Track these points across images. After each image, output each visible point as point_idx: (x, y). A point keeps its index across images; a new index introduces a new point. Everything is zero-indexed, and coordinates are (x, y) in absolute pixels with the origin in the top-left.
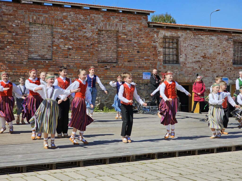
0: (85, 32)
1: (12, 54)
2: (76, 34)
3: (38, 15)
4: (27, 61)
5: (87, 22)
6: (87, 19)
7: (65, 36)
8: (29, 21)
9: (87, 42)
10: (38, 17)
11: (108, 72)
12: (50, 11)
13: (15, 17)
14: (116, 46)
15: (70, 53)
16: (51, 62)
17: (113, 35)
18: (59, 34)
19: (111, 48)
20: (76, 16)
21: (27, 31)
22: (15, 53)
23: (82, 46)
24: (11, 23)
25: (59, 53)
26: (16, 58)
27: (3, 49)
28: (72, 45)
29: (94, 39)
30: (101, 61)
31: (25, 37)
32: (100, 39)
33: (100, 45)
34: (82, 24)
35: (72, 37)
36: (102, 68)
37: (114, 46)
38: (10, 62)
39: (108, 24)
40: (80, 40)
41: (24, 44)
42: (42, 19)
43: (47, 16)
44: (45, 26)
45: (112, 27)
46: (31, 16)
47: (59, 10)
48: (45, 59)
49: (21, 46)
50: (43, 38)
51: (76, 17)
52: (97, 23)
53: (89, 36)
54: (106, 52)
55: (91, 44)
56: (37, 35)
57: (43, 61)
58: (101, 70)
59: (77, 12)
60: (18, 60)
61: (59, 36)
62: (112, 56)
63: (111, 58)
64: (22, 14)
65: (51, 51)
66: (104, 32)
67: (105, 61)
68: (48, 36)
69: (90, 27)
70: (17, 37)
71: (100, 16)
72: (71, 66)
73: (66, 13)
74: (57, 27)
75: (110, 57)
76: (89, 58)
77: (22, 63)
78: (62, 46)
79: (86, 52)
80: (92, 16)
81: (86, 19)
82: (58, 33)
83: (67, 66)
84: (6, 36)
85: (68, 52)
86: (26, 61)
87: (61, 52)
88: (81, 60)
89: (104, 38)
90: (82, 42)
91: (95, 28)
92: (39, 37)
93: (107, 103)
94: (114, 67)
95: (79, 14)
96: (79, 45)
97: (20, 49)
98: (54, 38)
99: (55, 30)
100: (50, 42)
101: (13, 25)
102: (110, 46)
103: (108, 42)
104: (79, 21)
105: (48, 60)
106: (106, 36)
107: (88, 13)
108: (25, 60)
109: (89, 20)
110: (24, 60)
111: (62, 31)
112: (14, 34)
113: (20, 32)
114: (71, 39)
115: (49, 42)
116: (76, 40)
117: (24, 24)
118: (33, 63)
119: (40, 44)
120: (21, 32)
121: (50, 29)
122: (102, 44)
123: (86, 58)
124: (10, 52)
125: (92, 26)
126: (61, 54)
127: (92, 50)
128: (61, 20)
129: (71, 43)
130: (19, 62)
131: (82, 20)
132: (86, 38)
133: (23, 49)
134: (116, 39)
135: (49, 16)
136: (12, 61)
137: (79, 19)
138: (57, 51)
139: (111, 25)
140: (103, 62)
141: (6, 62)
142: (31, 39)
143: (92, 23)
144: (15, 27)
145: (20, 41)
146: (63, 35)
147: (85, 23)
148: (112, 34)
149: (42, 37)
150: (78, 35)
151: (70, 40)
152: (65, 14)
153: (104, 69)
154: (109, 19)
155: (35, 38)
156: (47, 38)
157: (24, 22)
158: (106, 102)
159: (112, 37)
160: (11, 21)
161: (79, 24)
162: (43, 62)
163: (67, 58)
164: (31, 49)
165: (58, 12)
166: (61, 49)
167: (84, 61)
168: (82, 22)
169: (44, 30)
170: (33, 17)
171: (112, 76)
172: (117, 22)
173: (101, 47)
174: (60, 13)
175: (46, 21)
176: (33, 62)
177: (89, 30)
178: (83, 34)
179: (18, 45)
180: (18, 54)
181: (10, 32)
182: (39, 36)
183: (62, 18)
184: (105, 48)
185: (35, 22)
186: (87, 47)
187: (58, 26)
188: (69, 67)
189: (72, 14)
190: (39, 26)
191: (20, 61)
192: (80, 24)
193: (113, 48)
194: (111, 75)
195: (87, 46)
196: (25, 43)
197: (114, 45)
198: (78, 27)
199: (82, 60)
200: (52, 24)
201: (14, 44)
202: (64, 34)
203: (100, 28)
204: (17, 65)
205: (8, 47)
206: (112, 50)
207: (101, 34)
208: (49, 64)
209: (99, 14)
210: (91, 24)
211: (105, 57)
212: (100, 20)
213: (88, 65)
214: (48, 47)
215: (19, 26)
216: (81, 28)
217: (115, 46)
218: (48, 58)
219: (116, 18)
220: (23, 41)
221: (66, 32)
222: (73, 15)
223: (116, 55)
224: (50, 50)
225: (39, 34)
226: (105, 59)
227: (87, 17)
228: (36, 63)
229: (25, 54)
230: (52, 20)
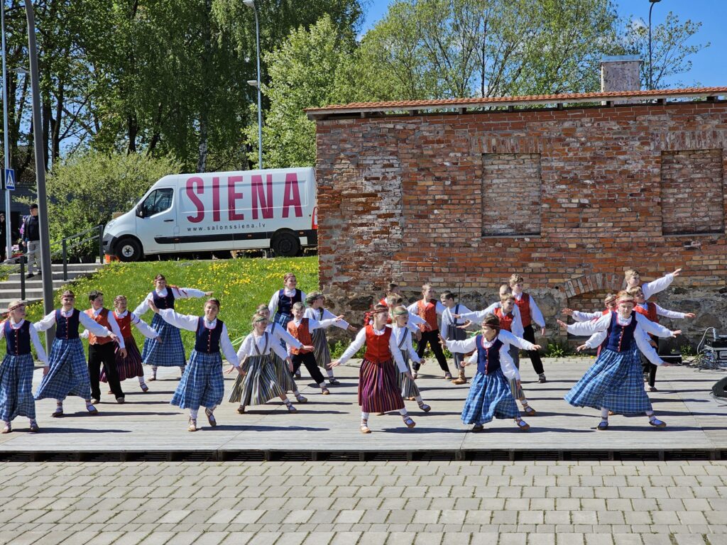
0: (625, 162)
1: (445, 227)
2: (598, 168)
3: (502, 136)
4: (479, 239)
5: (629, 136)
6: (630, 128)
7: (572, 175)
8: (481, 150)
9: (630, 185)
10: (502, 139)
11: (697, 258)
12: (529, 121)
13: (448, 146)
14: (719, 187)
15: (586, 216)
16: (537, 240)
17: (709, 160)
18: (555, 174)
19: (704, 196)
20: (599, 124)
21: (479, 173)
22: (452, 225)
23: (617, 196)
24: (440, 160)
25: (557, 216)
26: (454, 235)
27: (426, 217)
28: (591, 195)
29: (648, 177)
30: (676, 230)
31: (472, 187)
32: (671, 174)
33: (671, 191)
34: (615, 144)
35: (589, 178)
36: (676, 246)
37: (714, 190)
38: (441, 245)
39: (688, 134)
40: (610, 182)
41: (472, 202)
42: (511, 142)
43: (523, 135)
44: (523, 157)
45: (703, 142)
46: (484, 139)
47: (552, 117)
48: (526, 232)
49: (466, 207)
50: (518, 185)
51: (599, 128)
52: (657, 136)
53: (636, 170)
54: (689, 205)
55: (643, 190)
56: (505, 180)
57: (518, 239)
58: (672, 253)
59: (600, 115)
60: (461, 240)
61: (556, 178)
62: (710, 214)
63: (706, 219)
64: (464, 138)
65: (538, 214)
66: (683, 156)
67: (688, 229)
68: (531, 180)
69: (637, 149)
70: (454, 188)
71: (663, 118)
72: (588, 246)
73: (571, 123)
74: (549, 158)
75: (703, 217)
76: (637, 224)
77: (470, 246)
78: (564, 200)
79: (627, 210)
80: (644, 121)
81: (624, 128)
82: (552, 171)
83: (578, 246)
84: (430, 189)
85: (579, 213)
86: (477, 241)
87: (561, 215)
88: (615, 230)
89: (684, 171)
90: (617, 185)
91: (652, 148)
92: (508, 184)
93: (696, 333)
94: (714, 242)
95: (607, 120)
96: (609, 196)
97: (462, 215)
98: (543, 183)
99: (544, 164)
100: (537, 194)
101: (445, 163)
102: (702, 190)
103: (696, 181)
104: (607, 136)
105: (530, 236)
106: (690, 166)
107: (632, 114)
108: (476, 239)
109: (633, 130)
110: (473, 239)
111: (562, 164)
112: (448, 183)
113: (461, 177)
114: (588, 181)
115: (534, 194)
116: (598, 183)
117: (469, 158)
118: (494, 245)
119: (511, 199)
120: (463, 178)
121: (535, 163)
122: (677, 186)
123: (628, 225)
124: (441, 222)
125: (642, 144)
126: (560, 220)
127: (643, 204)
128: (559, 140)
129: (585, 191)
130: (462, 243)
131: (614, 134)
132: (628, 177)
133: (469, 214)
134: (719, 170)
135: (528, 134)
136: (446, 241)
137: (606, 131)
138: (551, 212)
139: (699, 136)
140: (683, 232)
141: (432, 245)
142: (491, 191)
143: (642, 137)
144: (449, 167)
145: (462, 197)
146: (564, 175)
147: (623, 139)
148: (707, 158)
149: (516, 183)
150: (606, 171)
151: (585, 186)
152: (567, 125)
153: (683, 250)
154: (691, 122)
155: (501, 186)
156: (529, 185)
157: (469, 155)
158: (692, 333)
159: (707, 167)
160: (441, 155)
161: (607, 144)
162: (516, 240)
163: (578, 227)
164: (491, 213)
165: (550, 123)
166: (561, 207)
167: (624, 231)
168: (616, 139)
169: (521, 166)
170: (489, 142)
171: (707, 266)
172: (717, 127)
173: (674, 194)
174: (556, 123)
175: (521, 147)
176: (494, 241)
177: (636, 154)
178: (620, 167)
179: (457, 207)
180: (458, 225)
181: (438, 179)
182: (510, 180)
183: (560, 135)
184: (686, 195)
185: (495, 151)
186: (631, 198)
187: (552, 155)
188: (584, 248)
189: (587, 123)
190: (510, 158)
191: (464, 241)
192: (611, 143)
193: (712, 194)
194: (705, 263)
195: (631, 195)
196: (474, 199)
197: (713, 187)
198: (604, 152)
199: (617, 229)
200: (536, 150)
201: (450, 204)
202: (568, 172)
203: (667, 147)
204: (457, 251)
205: (436, 211)
206: (708, 199)
207: (675, 161)
208: (533, 245)
209: (661, 114)
210: (639, 139)
211: (688, 219)
212: (666, 127)
213: (634, 241)
214: (532, 205)
215: (459, 164)
216: (615, 153)
217: (716, 188)
218: (533, 230)
219: (712, 116)
220: (468, 197)
221: (573, 167)
222: (590, 125)
223: (721, 213)
224: (537, 212)
225: (509, 176)
226: (687, 223)
227: (629, 124)
228: (500, 244)
229: (475, 225)
230: (536, 143)
